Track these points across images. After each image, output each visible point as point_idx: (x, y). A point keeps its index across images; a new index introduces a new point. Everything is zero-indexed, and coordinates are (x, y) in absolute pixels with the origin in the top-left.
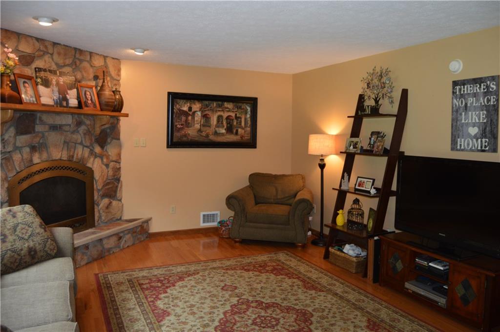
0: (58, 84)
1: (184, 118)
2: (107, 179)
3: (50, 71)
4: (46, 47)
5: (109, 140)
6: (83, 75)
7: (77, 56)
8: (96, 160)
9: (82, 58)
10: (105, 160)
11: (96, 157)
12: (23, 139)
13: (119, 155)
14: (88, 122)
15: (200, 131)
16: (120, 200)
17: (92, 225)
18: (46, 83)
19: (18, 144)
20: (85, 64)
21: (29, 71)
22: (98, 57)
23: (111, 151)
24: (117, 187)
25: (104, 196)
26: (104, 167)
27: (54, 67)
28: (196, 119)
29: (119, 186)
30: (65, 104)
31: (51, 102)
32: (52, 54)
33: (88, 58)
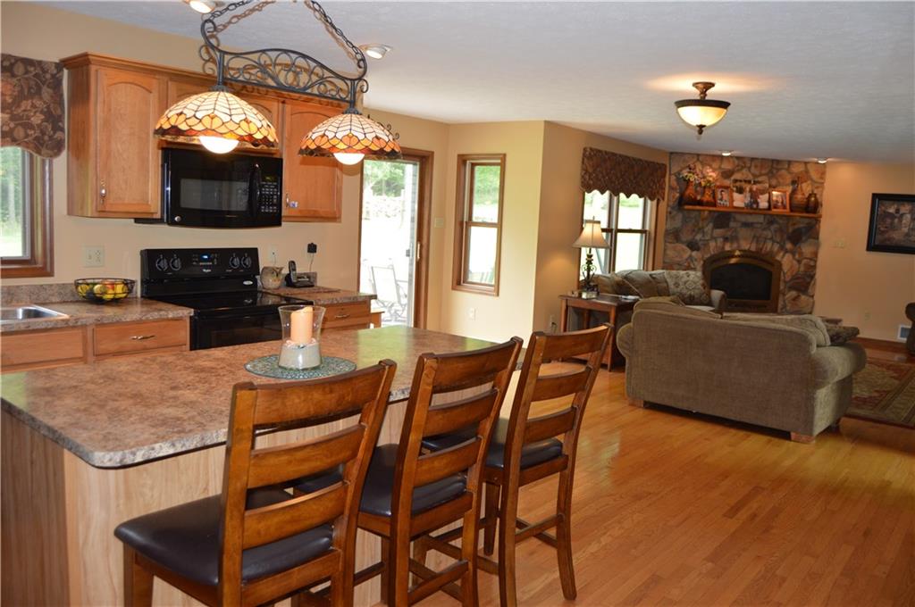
0: (751, 191)
1: (889, 221)
2: (796, 274)
3: (745, 181)
4: (744, 163)
5: (804, 238)
6: (779, 182)
7: (775, 166)
8: (787, 255)
9: (779, 167)
10: (797, 256)
11: (786, 252)
12: (718, 232)
13: (816, 254)
14: (781, 222)
15: (907, 235)
16: (813, 296)
17: (775, 311)
18: (740, 191)
19: (715, 235)
20: (783, 172)
21: (727, 182)
22: (797, 164)
23: (806, 249)
24: (809, 283)
25: (791, 288)
26: (795, 262)
27: (750, 177)
28: (904, 221)
29: (813, 282)
30: (755, 206)
31: (742, 205)
32: (749, 168)
33: (786, 166)
